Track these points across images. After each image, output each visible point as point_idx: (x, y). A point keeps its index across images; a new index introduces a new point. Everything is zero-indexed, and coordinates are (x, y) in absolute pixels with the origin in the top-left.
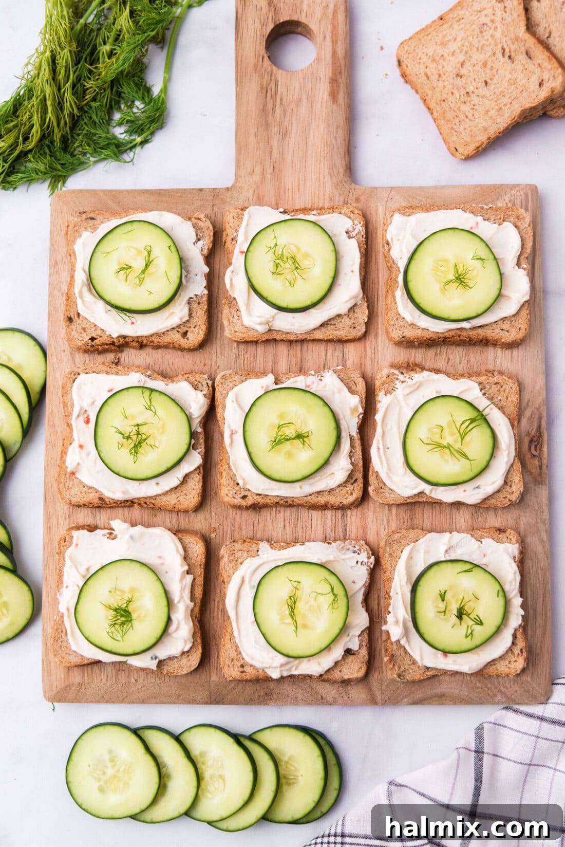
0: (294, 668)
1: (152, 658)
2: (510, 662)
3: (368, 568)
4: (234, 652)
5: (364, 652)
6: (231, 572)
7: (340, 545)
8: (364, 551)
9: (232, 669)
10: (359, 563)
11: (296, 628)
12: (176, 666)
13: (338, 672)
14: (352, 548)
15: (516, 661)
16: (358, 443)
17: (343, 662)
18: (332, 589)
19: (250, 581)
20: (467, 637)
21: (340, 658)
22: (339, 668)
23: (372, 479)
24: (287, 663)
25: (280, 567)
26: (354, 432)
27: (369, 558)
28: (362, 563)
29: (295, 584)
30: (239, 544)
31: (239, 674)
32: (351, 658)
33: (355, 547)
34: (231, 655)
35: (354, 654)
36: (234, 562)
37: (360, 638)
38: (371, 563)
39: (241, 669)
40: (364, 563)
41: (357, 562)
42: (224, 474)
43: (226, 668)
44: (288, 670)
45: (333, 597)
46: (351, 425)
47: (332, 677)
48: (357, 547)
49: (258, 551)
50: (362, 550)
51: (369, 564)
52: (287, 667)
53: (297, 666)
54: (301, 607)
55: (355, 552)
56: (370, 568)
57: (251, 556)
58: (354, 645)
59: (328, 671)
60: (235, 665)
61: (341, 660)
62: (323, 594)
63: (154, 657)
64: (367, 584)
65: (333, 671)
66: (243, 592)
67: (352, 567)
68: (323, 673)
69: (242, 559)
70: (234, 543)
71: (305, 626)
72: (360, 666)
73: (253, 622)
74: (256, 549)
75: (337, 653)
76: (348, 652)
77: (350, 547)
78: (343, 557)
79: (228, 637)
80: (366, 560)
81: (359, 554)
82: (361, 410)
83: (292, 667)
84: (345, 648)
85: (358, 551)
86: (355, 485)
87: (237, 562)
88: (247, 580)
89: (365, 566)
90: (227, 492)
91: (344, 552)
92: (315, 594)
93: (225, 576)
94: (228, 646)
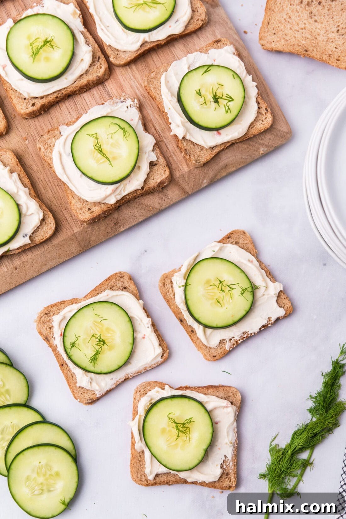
0: (123, 191)
1: (23, 236)
2: (263, 121)
3: (136, 107)
4: (80, 203)
5: (161, 159)
6: (50, 155)
7: (110, 102)
8: (128, 99)
9: (83, 214)
10: (129, 107)
11: (110, 161)
12: (42, 233)
13: (153, 181)
14: (119, 101)
15: (266, 118)
16: (88, 34)
17: (152, 173)
18: (119, 126)
19: (65, 152)
20: (227, 112)
21: (149, 170)
22: (152, 178)
23: (109, 52)
24: (117, 188)
25: (79, 132)
26: (82, 28)
27: (134, 101)
28: (131, 107)
29: (95, 135)
30: (46, 135)
31: (90, 215)
32: (156, 168)
33: (121, 99)
34: (78, 207)
35: (156, 164)
36: (49, 148)
37: (154, 152)
38: (137, 104)
39: (90, 211)
40: (132, 106)
41: (127, 107)
42: (13, 97)
43: (80, 216)
44: (119, 194)
45: (122, 131)
46: (77, 24)
47: (150, 185)
48: (122, 98)
49: (60, 133)
50: (127, 99)
51: (135, 105)
52: (118, 192)
53: (124, 189)
54: (105, 148)
55: (122, 102)
56: (138, 107)
57: (58, 138)
58: (153, 158)
59: (145, 182)
60: (85, 211)
61: (150, 172)
62: (115, 132)
63: (25, 236)
64: (141, 118)
65: (149, 181)
66: (64, 161)
67: (125, 112)
68: (143, 185)
69: (53, 144)
70: (43, 137)
71: (114, 158)
72: (164, 169)
73: (81, 176)
74: (58, 133)
75: (145, 168)
76: (152, 164)
77: (118, 100)
78: (116, 108)
79: (70, 197)
80: (132, 103)
81: (125, 102)
82: (79, 12)
83: (121, 191)
84: (149, 163)
85: (124, 101)
86: (100, 60)
87: (50, 147)
88: (62, 151)
89: (134, 107)
90: (20, 107)
91: (115, 104)
92: (110, 135)
93: (48, 161)
94: (74, 201)
